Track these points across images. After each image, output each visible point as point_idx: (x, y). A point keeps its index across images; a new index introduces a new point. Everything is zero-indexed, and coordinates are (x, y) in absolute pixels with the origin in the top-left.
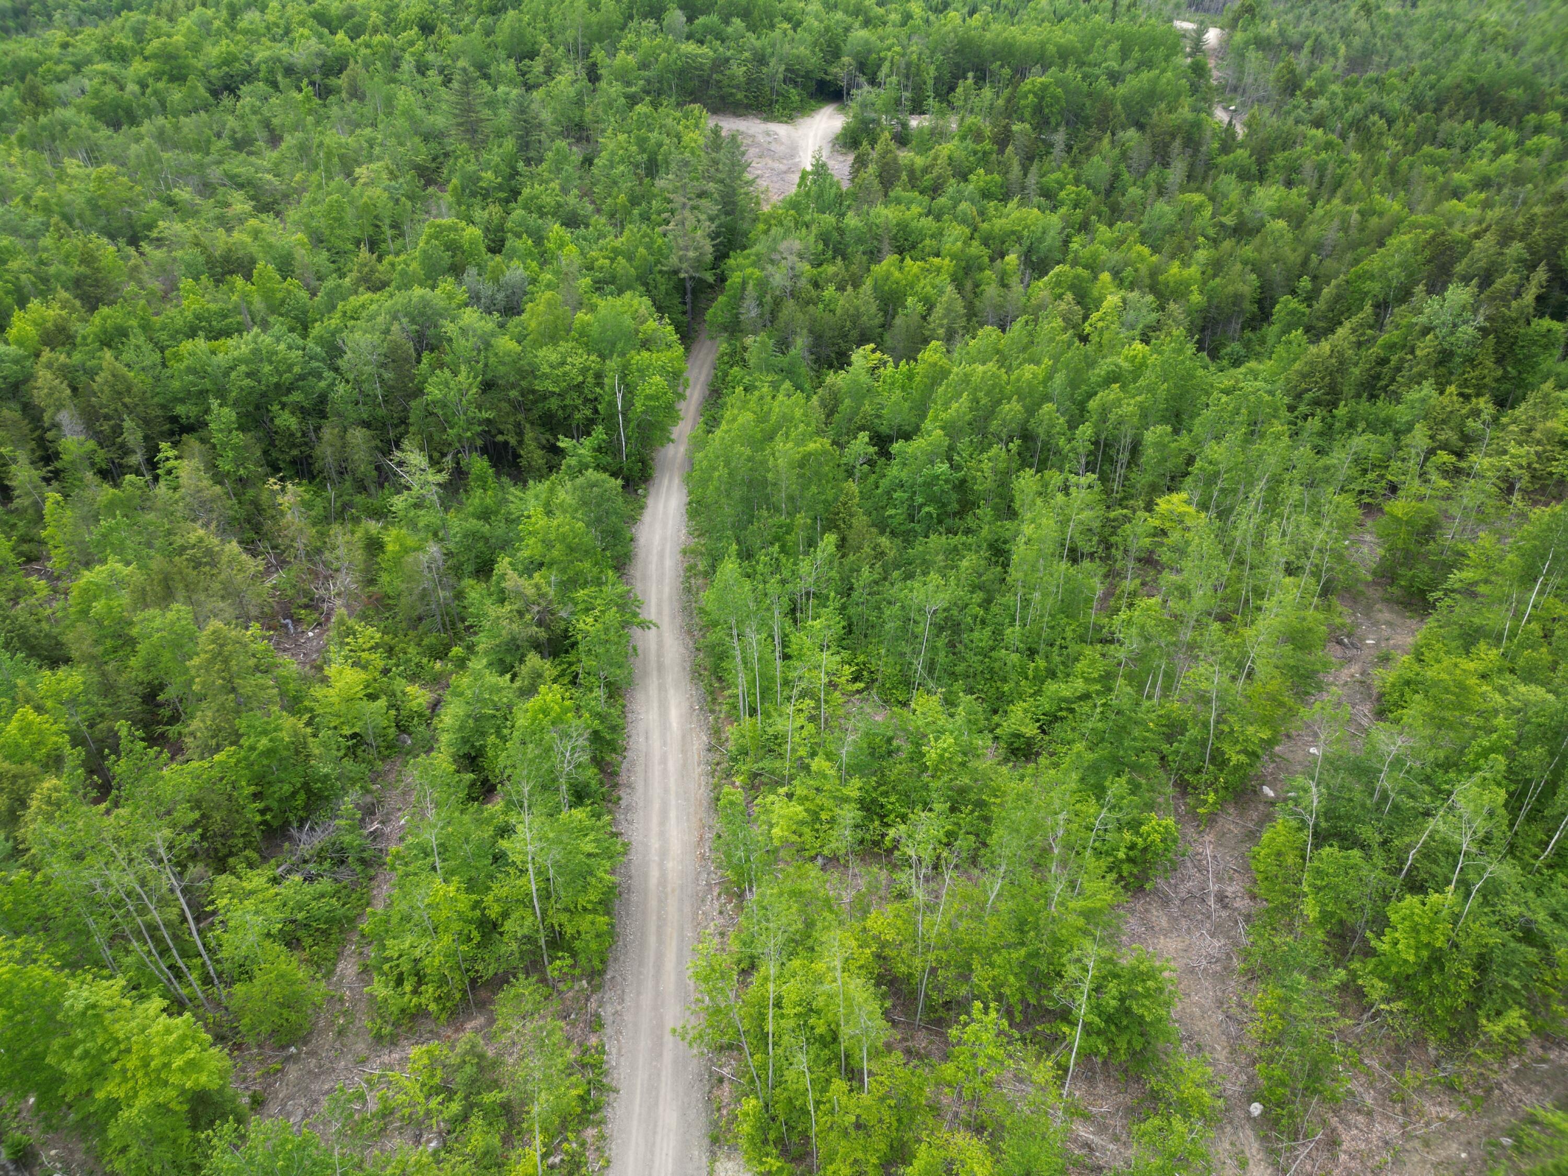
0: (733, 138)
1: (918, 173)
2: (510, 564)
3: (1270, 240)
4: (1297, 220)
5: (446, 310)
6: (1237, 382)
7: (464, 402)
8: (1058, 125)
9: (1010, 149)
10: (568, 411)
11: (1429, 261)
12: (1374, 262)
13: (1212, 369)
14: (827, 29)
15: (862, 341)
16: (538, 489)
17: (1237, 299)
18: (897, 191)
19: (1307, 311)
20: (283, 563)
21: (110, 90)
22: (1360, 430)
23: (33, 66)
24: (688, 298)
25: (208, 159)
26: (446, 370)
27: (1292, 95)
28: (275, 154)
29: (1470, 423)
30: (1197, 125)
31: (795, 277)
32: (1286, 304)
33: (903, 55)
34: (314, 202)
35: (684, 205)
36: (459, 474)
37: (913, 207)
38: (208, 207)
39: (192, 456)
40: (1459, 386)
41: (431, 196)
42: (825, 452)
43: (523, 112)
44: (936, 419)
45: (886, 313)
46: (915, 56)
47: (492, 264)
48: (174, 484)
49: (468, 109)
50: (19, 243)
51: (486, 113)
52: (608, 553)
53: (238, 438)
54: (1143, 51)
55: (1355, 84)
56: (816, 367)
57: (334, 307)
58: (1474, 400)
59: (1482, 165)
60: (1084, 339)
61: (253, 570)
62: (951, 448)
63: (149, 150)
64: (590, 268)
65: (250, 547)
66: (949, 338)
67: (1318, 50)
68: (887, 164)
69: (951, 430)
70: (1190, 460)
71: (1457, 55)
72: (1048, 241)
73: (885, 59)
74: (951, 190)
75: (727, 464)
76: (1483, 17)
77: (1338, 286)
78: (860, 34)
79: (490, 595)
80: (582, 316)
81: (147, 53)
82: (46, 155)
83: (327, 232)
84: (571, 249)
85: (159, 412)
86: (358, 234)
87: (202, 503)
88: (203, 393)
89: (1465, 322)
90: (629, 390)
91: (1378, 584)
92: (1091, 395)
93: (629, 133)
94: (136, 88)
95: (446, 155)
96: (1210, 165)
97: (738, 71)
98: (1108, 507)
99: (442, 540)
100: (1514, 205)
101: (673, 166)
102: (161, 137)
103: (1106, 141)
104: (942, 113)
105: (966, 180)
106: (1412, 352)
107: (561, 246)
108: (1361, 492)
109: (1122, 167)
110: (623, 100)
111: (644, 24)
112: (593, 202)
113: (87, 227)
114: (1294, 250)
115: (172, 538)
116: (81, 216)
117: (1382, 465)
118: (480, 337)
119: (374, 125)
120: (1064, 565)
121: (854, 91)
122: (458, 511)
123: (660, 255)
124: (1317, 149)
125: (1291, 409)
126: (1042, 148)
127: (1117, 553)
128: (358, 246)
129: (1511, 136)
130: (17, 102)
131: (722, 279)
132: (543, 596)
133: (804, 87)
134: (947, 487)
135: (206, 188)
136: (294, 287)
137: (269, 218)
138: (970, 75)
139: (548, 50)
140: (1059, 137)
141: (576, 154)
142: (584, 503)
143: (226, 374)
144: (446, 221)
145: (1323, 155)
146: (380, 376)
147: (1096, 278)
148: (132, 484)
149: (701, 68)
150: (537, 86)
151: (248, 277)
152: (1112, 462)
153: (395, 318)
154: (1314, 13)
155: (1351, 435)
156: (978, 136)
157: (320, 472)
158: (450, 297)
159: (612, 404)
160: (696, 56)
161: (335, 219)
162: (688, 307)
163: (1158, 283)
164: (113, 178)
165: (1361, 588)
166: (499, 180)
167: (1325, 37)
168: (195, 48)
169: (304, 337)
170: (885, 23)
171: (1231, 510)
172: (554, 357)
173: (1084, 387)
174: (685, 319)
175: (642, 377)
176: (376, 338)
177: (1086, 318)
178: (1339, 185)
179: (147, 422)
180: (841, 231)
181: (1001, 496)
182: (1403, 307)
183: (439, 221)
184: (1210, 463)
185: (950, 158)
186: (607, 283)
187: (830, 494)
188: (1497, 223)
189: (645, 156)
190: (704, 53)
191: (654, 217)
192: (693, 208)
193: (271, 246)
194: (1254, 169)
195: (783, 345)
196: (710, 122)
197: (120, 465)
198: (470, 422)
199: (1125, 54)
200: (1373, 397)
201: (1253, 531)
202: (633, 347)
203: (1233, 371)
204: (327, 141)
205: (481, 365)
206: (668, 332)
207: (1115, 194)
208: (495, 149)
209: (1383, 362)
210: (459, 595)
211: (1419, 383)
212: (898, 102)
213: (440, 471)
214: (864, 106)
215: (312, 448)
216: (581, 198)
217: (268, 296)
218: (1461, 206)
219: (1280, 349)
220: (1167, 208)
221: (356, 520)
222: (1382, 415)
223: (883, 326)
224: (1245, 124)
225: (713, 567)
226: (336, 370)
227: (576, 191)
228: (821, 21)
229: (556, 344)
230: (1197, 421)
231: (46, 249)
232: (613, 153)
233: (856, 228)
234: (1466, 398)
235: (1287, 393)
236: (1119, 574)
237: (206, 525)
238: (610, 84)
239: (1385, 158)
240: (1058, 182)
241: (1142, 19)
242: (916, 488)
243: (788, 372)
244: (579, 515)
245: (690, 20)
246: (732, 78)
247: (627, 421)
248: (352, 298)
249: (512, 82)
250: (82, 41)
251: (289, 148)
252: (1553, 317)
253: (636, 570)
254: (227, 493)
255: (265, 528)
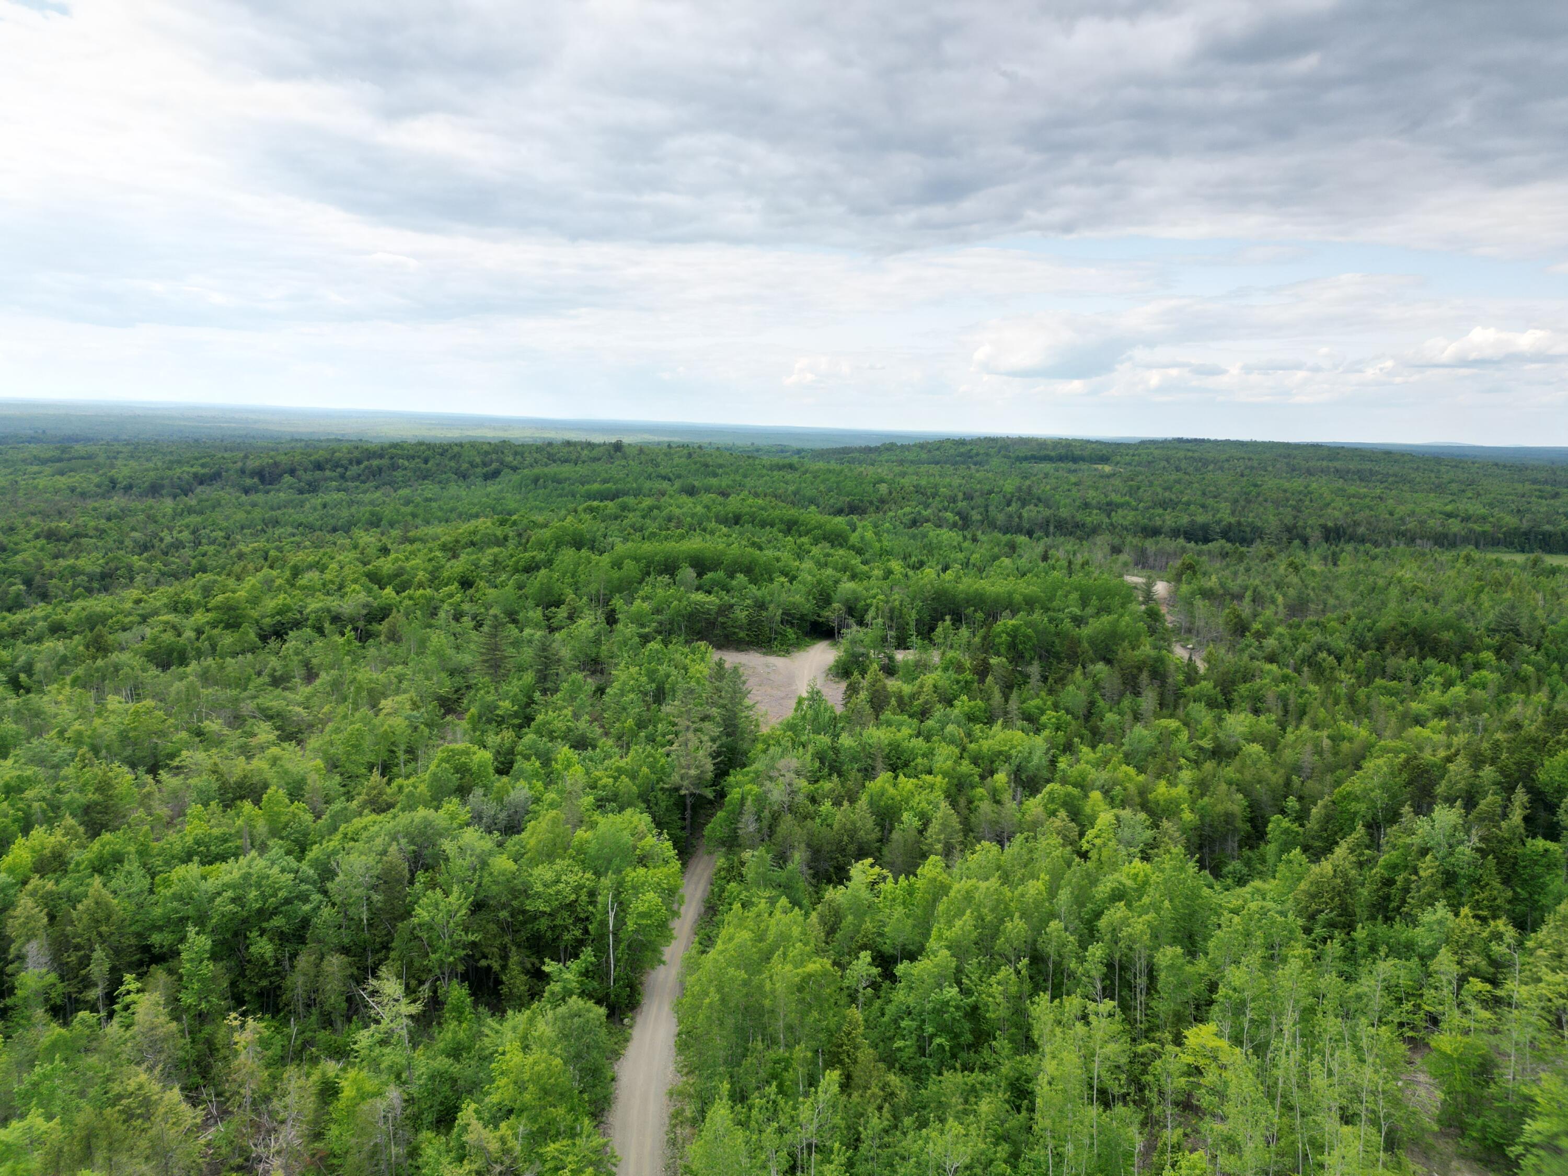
0: (735, 669)
1: (906, 699)
2: (476, 1111)
3: (1248, 762)
4: (1272, 745)
5: (447, 830)
6: (1245, 901)
7: (452, 924)
8: (1032, 659)
9: (989, 679)
10: (557, 932)
11: (1410, 783)
12: (1354, 784)
13: (1217, 888)
14: (819, 582)
15: (860, 855)
16: (516, 1019)
17: (1229, 818)
18: (887, 715)
19: (1301, 830)
20: (224, 1113)
21: (168, 637)
22: (1382, 954)
23: (103, 619)
24: (688, 814)
25: (246, 694)
26: (438, 890)
27: (1243, 636)
28: (309, 689)
29: (1494, 946)
30: (1160, 660)
31: (793, 793)
32: (1277, 824)
33: (887, 602)
34: (337, 730)
35: (688, 728)
36: (435, 1003)
37: (903, 728)
38: (234, 738)
39: (156, 989)
40: (1473, 908)
41: (448, 724)
42: (825, 974)
43: (544, 650)
44: (940, 937)
45: (883, 828)
46: (897, 603)
47: (498, 784)
48: (128, 1021)
49: (495, 648)
50: (41, 772)
51: (511, 651)
52: (586, 1096)
53: (209, 968)
54: (1100, 599)
55: (1299, 626)
56: (814, 881)
57: (336, 829)
58: (1492, 923)
59: (1435, 696)
60: (1084, 856)
61: (189, 1122)
62: (959, 970)
63: (190, 688)
64: (594, 787)
65: (192, 1096)
66: (948, 852)
67: (1257, 599)
68: (877, 691)
69: (956, 948)
70: (1213, 987)
71: (1384, 604)
72: (1035, 760)
73: (870, 605)
74: (937, 714)
75: (719, 990)
76: (1399, 574)
77: (1326, 807)
78: (848, 586)
79: (449, 1151)
80: (581, 834)
81: (210, 606)
82: (93, 693)
83: (344, 758)
84: (578, 770)
85: (133, 941)
86: (373, 759)
87: (153, 1043)
88: (183, 920)
89: (1461, 842)
90: (622, 907)
91: (1447, 1135)
92: (1098, 915)
93: (640, 666)
94: (192, 635)
95: (469, 687)
96: (1179, 695)
97: (741, 615)
98: (1134, 1040)
99: (404, 1083)
100: (1476, 731)
101: (679, 694)
102: (206, 677)
103: (1078, 672)
104: (924, 648)
105: (952, 706)
106: (1416, 873)
107: (568, 766)
108: (1401, 1025)
109: (1097, 695)
110: (637, 639)
111: (659, 579)
112: (602, 726)
113: (112, 755)
114: (1275, 772)
115: (110, 1085)
116: (108, 748)
117: (1415, 993)
118: (478, 857)
119: (405, 663)
120: (1094, 1111)
121: (844, 631)
122: (427, 1047)
123: (662, 774)
124: (1276, 681)
125: (1308, 931)
126: (1020, 678)
127: (1152, 1095)
128: (371, 771)
129: (1454, 671)
130: (81, 648)
131: (722, 795)
132: (507, 1152)
133: (799, 627)
134: (958, 1015)
135: (237, 720)
136: (302, 813)
137: (290, 746)
138: (948, 617)
139: (572, 600)
140: (1035, 669)
141: (591, 684)
142: (564, 1036)
143: (212, 900)
144: (460, 746)
145: (1282, 686)
146: (368, 898)
147: (1086, 796)
148: (83, 1022)
149: (708, 612)
150: (559, 628)
151: (257, 802)
152: (1131, 987)
153: (394, 838)
154: (1248, 570)
155: (1374, 960)
156: (960, 668)
157: (287, 1005)
158: (453, 817)
159: (604, 924)
160: (704, 603)
161: (353, 746)
162: (688, 822)
163: (1148, 801)
164: (149, 712)
165: (1430, 1140)
166: (516, 708)
167: (1262, 588)
168: (255, 601)
169: (299, 860)
170: (869, 578)
171: (1267, 1044)
172: (549, 876)
173: (1089, 906)
174: (684, 834)
175: (636, 895)
176: (371, 860)
177: (1082, 835)
178: (1305, 713)
179: (117, 952)
180: (836, 751)
181: (1018, 1027)
182: (1395, 827)
183: (452, 746)
184: (1235, 990)
185: (935, 686)
186: (609, 801)
187: (832, 1022)
188: (1464, 748)
189: (654, 685)
190: (711, 601)
191: (659, 739)
192: (696, 730)
193: (286, 772)
194: (1221, 698)
195: (781, 859)
196: (714, 655)
197: (77, 1000)
198: (454, 946)
199: (1084, 602)
200: (1388, 919)
201: (1295, 1070)
202: (630, 864)
203: (1238, 890)
204: (359, 677)
205: (474, 885)
206: (667, 847)
207: (1093, 719)
208: (515, 682)
209: (1389, 882)
210: (414, 1153)
211: (1432, 905)
212: (884, 639)
213: (414, 1001)
214: (853, 642)
215: (283, 978)
216: (591, 722)
217: (272, 819)
218: (1426, 732)
219: (1281, 867)
220: (1145, 732)
221: (315, 1061)
222: (1403, 937)
223: (880, 840)
224: (1204, 660)
225: (703, 1112)
226: (325, 893)
227: (587, 717)
228: (814, 576)
229: (552, 862)
230: (1211, 944)
231: (66, 778)
232: (624, 683)
233: (850, 748)
234: (1484, 920)
235: (1299, 914)
236: (1157, 1122)
237: (150, 1069)
238: (626, 626)
239: (1342, 690)
240: (1038, 708)
241: (1095, 575)
242: (925, 1016)
243: (786, 888)
244: (557, 1050)
245: (700, 575)
246: (735, 620)
247: (617, 941)
248: (355, 820)
249: (537, 626)
250: (155, 598)
251: (322, 684)
252: (1546, 838)
253: (617, 1116)
254: (182, 1031)
255: (214, 1071)
